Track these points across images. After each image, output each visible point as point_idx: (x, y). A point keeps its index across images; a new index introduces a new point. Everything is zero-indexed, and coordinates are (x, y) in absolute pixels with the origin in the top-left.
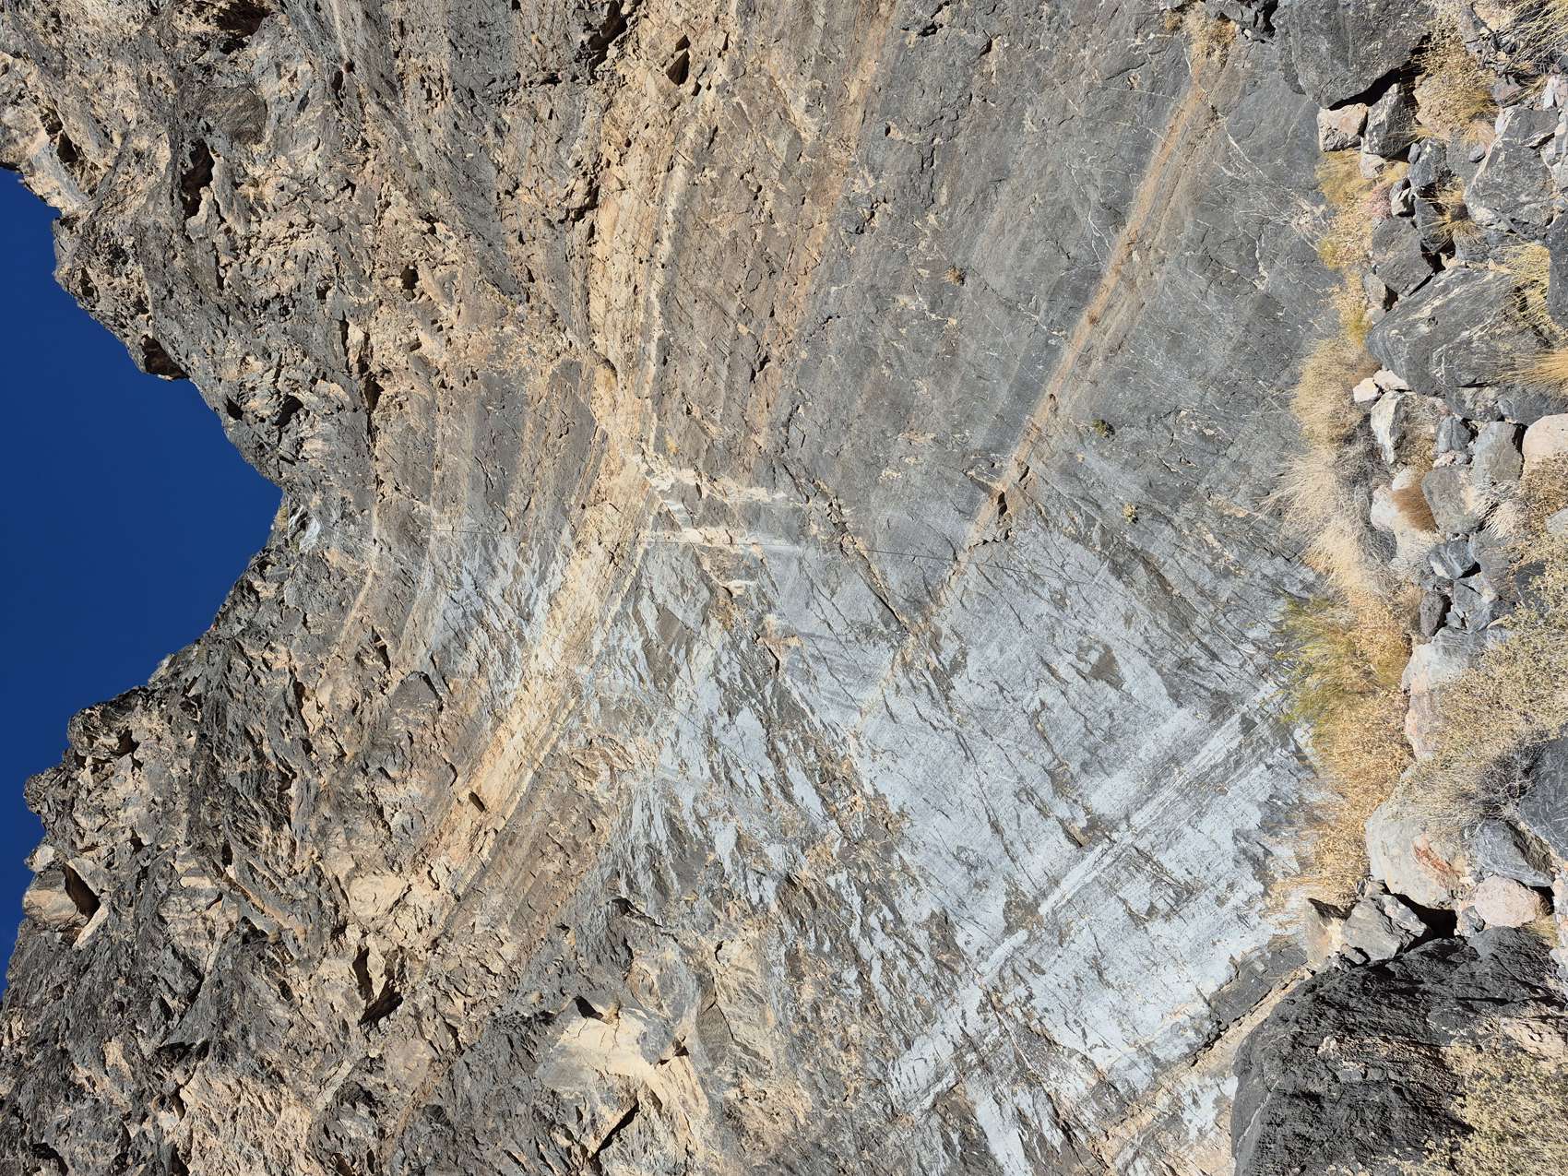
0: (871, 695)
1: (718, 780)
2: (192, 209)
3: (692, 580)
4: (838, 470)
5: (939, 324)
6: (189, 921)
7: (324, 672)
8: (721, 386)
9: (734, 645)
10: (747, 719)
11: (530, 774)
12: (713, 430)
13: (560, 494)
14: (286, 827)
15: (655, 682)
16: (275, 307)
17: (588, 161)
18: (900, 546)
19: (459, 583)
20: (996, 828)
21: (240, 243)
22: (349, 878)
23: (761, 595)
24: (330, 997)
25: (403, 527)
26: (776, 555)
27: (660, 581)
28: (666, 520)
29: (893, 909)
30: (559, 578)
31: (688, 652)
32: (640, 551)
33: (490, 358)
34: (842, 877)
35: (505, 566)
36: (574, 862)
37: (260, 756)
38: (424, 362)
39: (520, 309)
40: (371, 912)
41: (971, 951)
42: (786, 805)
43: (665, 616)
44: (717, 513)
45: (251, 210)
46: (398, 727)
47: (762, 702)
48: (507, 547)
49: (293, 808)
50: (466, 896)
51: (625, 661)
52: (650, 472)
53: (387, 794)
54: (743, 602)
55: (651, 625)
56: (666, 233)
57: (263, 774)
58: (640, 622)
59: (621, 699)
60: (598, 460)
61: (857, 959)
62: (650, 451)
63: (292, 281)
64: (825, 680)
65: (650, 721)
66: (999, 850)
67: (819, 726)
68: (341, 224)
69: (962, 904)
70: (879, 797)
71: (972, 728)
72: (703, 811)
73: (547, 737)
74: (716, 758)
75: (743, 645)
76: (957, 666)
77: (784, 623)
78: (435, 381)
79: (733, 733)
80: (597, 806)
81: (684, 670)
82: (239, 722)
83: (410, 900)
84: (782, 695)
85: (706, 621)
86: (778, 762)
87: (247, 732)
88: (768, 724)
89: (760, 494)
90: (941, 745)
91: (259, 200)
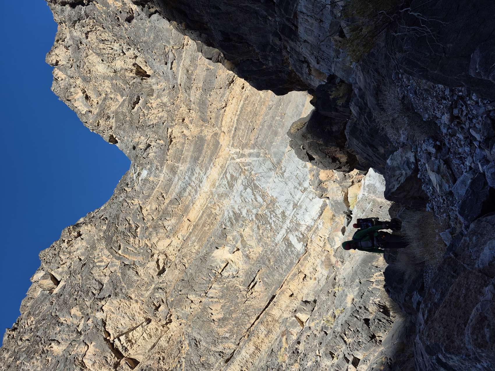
0: (271, 180)
1: (243, 202)
2: (133, 108)
3: (238, 168)
4: (266, 144)
5: (282, 121)
6: (99, 273)
7: (148, 203)
8: (246, 134)
9: (246, 178)
10: (249, 190)
11: (202, 212)
12: (243, 141)
13: (211, 156)
14: (137, 238)
15: (230, 188)
16: (151, 126)
17: (226, 100)
18: (275, 154)
19: (185, 178)
20: (291, 194)
21: (146, 114)
22: (157, 242)
23: (251, 168)
24: (149, 271)
25: (172, 169)
26: (254, 161)
27: (231, 170)
28: (233, 159)
29: (275, 213)
30: (209, 173)
31: (236, 181)
32: (227, 165)
33: (199, 133)
34: (266, 211)
35: (196, 173)
36: (211, 226)
37: (129, 224)
38: (185, 135)
39: (206, 124)
40: (163, 248)
41: (288, 215)
42: (256, 202)
43: (232, 176)
44: (243, 156)
45: (149, 108)
46: (170, 209)
47: (251, 186)
48: (197, 170)
49: (138, 234)
50: (186, 239)
51: (223, 186)
52: (230, 151)
53: (166, 223)
54: (247, 170)
55: (229, 178)
56: (239, 110)
57: (130, 228)
58: (227, 178)
59: (222, 193)
60: (220, 150)
61: (269, 223)
62: (230, 147)
63: (157, 121)
64: (263, 180)
65: (228, 196)
66: (292, 197)
67: (261, 188)
68: (170, 111)
69: (286, 208)
70: (272, 196)
71: (287, 180)
72: (240, 208)
73: (205, 204)
74: (243, 198)
75: (248, 178)
76: (285, 171)
77: (255, 172)
78: (186, 138)
79: (246, 193)
80: (216, 214)
81: (236, 185)
82: (123, 217)
83: (172, 244)
84: (255, 184)
85: (240, 175)
86: (254, 195)
87: (126, 219)
88: (252, 190)
89: (252, 151)
90: (283, 184)
91: (152, 107)
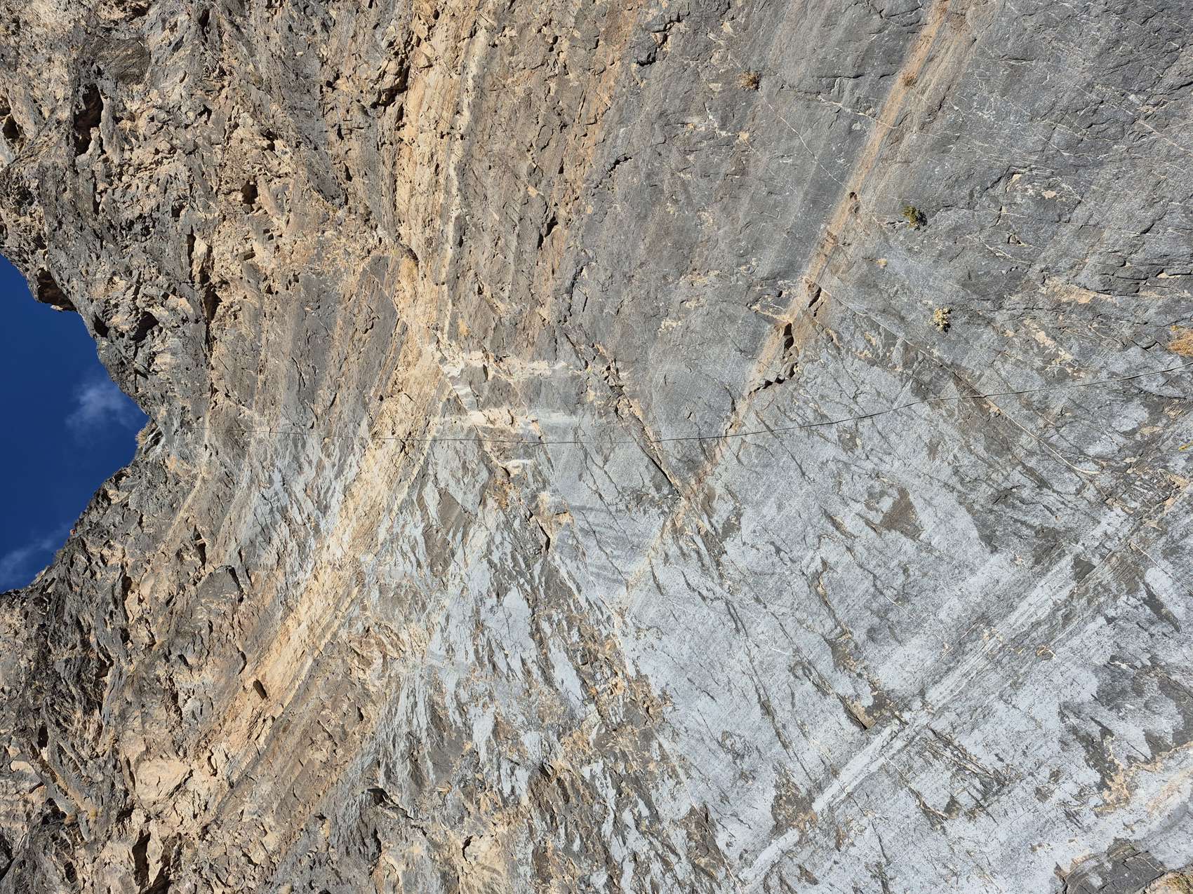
0: (637, 567)
1: (481, 664)
2: (82, 147)
3: (472, 458)
4: (618, 329)
6: (12, 803)
7: (149, 567)
8: (511, 258)
9: (508, 525)
10: (515, 600)
11: (310, 662)
12: (502, 307)
13: (363, 386)
14: (97, 712)
15: (431, 566)
16: (138, 227)
17: (400, 41)
19: (271, 481)
20: (767, 709)
21: (115, 170)
22: (138, 761)
23: (537, 472)
24: (108, 881)
25: (229, 431)
26: (552, 429)
27: (444, 465)
28: (455, 406)
29: (649, 805)
30: (355, 470)
31: (465, 535)
32: (429, 438)
33: (311, 261)
34: (597, 767)
36: (340, 751)
37: (86, 644)
38: (254, 269)
39: (340, 213)
41: (733, 854)
42: (545, 689)
43: (446, 499)
44: (501, 393)
45: (125, 139)
46: (202, 616)
47: (530, 581)
48: (313, 441)
49: (106, 694)
50: (239, 783)
51: (406, 548)
52: (443, 360)
53: (184, 680)
54: (521, 481)
55: (433, 510)
57: (86, 661)
58: (424, 508)
59: (399, 586)
60: (397, 351)
61: (608, 860)
62: (445, 340)
63: (153, 203)
64: (595, 555)
65: (424, 607)
66: (768, 734)
67: (585, 605)
68: (196, 146)
69: (724, 798)
70: (641, 678)
71: (745, 595)
72: (464, 697)
73: (328, 626)
74: (482, 641)
75: (516, 524)
77: (557, 499)
78: (263, 286)
79: (500, 615)
80: (367, 694)
81: (459, 553)
82: (74, 613)
84: (550, 574)
85: (483, 502)
86: (541, 643)
87: (78, 622)
88: (534, 604)
89: (542, 367)
90: (709, 617)
91: (133, 132)
